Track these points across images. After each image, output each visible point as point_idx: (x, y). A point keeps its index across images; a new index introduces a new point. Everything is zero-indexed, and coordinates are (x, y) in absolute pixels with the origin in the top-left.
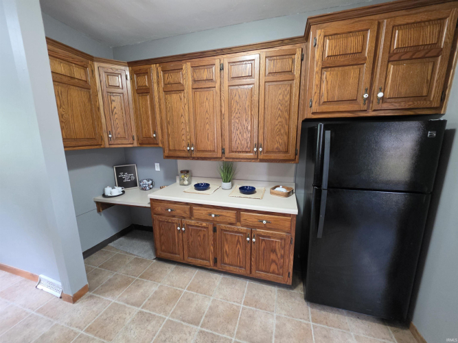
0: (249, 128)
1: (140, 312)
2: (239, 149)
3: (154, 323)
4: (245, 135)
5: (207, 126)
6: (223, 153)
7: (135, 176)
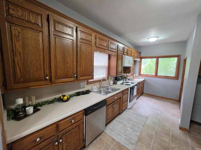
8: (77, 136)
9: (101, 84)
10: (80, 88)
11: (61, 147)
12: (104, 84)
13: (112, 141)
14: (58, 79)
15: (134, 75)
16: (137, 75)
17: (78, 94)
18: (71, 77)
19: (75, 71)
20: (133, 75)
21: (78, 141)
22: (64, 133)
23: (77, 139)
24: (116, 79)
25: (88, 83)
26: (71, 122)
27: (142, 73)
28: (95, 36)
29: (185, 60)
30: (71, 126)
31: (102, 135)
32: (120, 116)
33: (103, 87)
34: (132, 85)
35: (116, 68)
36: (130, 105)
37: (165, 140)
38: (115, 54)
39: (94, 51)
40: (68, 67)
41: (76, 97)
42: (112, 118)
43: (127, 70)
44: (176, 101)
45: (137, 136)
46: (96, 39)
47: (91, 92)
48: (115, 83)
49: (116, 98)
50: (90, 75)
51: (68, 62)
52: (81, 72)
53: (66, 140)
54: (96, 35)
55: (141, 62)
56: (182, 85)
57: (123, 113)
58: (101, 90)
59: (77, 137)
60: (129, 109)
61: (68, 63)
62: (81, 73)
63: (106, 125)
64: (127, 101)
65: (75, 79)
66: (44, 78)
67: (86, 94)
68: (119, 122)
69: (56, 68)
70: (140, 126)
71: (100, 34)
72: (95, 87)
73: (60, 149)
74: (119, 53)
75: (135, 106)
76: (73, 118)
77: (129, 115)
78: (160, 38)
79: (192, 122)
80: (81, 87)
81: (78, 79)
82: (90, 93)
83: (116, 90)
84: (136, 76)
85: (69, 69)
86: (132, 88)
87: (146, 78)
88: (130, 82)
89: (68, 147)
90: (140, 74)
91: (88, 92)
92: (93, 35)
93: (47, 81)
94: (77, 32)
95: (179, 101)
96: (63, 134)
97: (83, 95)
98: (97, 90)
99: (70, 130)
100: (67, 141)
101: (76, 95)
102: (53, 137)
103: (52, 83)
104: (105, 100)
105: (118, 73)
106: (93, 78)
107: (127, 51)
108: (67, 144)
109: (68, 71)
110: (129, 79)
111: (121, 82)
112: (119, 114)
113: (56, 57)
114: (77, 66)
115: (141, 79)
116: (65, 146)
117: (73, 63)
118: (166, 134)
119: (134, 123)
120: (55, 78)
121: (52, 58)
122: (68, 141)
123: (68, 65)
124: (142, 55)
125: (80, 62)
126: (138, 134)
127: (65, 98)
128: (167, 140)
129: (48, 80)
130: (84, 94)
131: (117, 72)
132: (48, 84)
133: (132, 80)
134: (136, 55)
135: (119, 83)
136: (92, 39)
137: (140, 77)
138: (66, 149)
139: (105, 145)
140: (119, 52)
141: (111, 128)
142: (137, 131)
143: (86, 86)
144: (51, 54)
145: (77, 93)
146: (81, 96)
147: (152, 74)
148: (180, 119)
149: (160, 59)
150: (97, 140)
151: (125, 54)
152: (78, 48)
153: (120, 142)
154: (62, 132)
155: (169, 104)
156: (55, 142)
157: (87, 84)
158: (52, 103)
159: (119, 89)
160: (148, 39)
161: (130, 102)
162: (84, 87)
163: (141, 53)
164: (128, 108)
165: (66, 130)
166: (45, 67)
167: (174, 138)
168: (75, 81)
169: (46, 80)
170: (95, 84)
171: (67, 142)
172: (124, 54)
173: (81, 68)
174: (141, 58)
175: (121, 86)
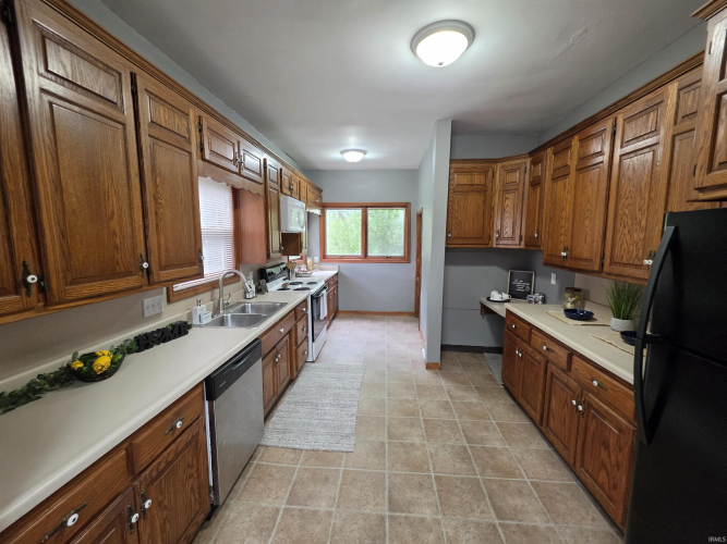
0: (643, 223)
1: (465, 448)
2: (624, 260)
3: (465, 466)
4: (636, 236)
5: (587, 222)
6: (602, 265)
7: (530, 286)
8: (191, 476)
9: (221, 295)
10: (142, 319)
11: (148, 531)
12: (232, 294)
13: (292, 456)
14: (74, 282)
15: (309, 261)
16: (317, 259)
17: (144, 343)
18: (128, 274)
19: (141, 249)
20: (306, 261)
21: (197, 496)
22: (154, 474)
23: (192, 489)
24: (263, 276)
25: (172, 298)
26: (174, 428)
27: (328, 253)
28: (197, 120)
29: (420, 216)
30: (173, 446)
31: (258, 458)
32: (295, 388)
33: (227, 307)
34: (314, 289)
35: (264, 237)
36: (313, 349)
37: (407, 400)
38: (260, 189)
39: (199, 175)
40: (114, 233)
41: (136, 354)
42: (276, 398)
43: (292, 243)
44: (410, 314)
45: (352, 415)
46: (201, 130)
47: (190, 327)
48: (260, 290)
49: (282, 330)
50: (191, 264)
51: (113, 213)
52: (163, 254)
53: (160, 499)
54: (200, 117)
55: (323, 217)
56: (418, 274)
57: (300, 379)
58: (223, 317)
59: (191, 481)
60: (313, 362)
61: (112, 217)
62: (163, 257)
63: (267, 417)
64: (307, 337)
65: (145, 280)
66: (11, 279)
67: (175, 337)
68: (296, 403)
69: (63, 234)
70: (353, 392)
71: (213, 116)
72: (202, 310)
73: (145, 538)
74: (269, 189)
75: (326, 351)
76: (177, 416)
77: (319, 377)
78: (369, 156)
79: (444, 348)
80: (147, 315)
81: (155, 278)
82: (190, 331)
83: (273, 309)
84: (313, 263)
85: (118, 241)
86: (315, 298)
87: (342, 265)
88: (305, 280)
89: (168, 526)
90: (324, 257)
91: (180, 330)
92: (192, 117)
93: (28, 295)
94: (134, 94)
95: (416, 314)
96: (149, 480)
97: (162, 345)
98: (210, 319)
99: (170, 459)
100: (162, 501)
101: (135, 347)
102: (118, 499)
103: (47, 303)
104: (256, 339)
105: (271, 254)
106: (200, 275)
107: (290, 184)
108: (165, 513)
109: (116, 247)
110: (297, 275)
111: (278, 283)
112: (291, 382)
113: (59, 187)
114: (145, 228)
115: (329, 272)
116: (158, 523)
117: (131, 217)
118: (407, 388)
119: (337, 391)
120: (65, 277)
121: (42, 194)
122: (166, 503)
123: (114, 224)
124: (326, 200)
125: (156, 213)
126: (354, 410)
127: (104, 362)
128: (411, 398)
129: (34, 290)
130: (170, 339)
131: (268, 250)
132: (29, 310)
133: (306, 275)
134: (311, 196)
135: (274, 286)
136: (189, 131)
137: (325, 266)
138: (162, 532)
139: (277, 476)
140: (269, 182)
141: (279, 426)
142: (350, 406)
143: (165, 308)
144: (39, 172)
145: (138, 339)
146: (156, 348)
147: (356, 254)
148: (423, 350)
149: (370, 212)
150: (248, 476)
151: (285, 190)
152: (145, 160)
153: (316, 448)
154: (147, 473)
155: (399, 324)
156: (126, 514)
157: (169, 301)
158: (29, 400)
159: (283, 305)
160: (342, 152)
161: (313, 341)
162: (158, 316)
163: (321, 191)
164: (310, 359)
165: (159, 463)
166: (14, 230)
167: (422, 390)
168: (141, 287)
169: (24, 290)
170: (199, 297)
171: (165, 507)
172: (282, 192)
173: (162, 238)
174: (324, 207)
175: (282, 296)
